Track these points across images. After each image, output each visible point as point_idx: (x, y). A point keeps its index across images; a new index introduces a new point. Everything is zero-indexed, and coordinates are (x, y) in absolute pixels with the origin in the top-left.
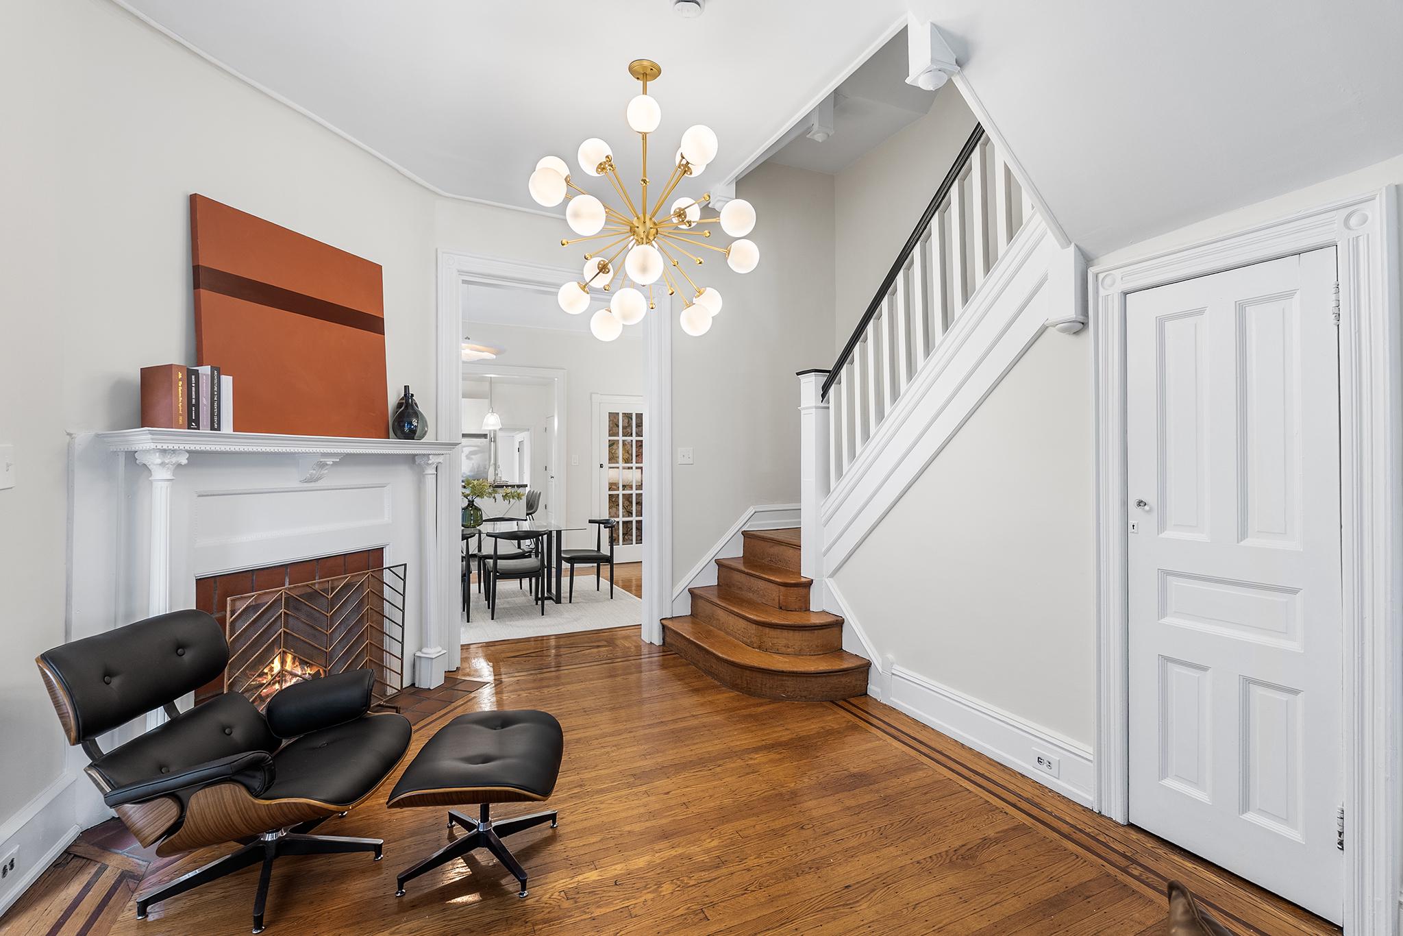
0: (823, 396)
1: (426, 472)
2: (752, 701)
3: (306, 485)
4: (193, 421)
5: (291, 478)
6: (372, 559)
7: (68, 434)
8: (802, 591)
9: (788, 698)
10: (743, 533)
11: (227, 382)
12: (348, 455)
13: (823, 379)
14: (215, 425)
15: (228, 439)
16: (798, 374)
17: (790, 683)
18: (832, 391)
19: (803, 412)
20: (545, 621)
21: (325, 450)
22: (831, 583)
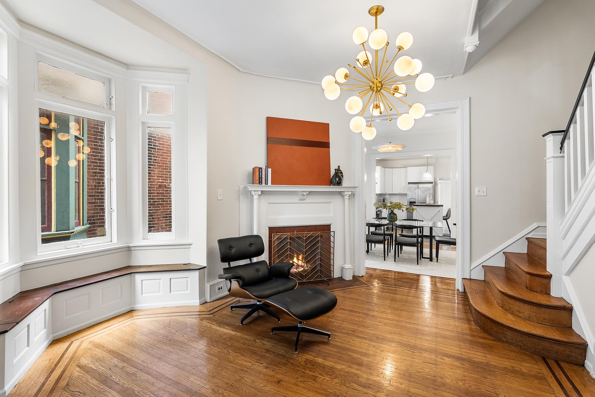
0: (561, 149)
1: (345, 198)
2: (485, 335)
3: (301, 201)
4: (260, 182)
5: (296, 199)
6: (326, 228)
7: (239, 187)
8: (545, 281)
9: (507, 342)
10: (527, 239)
11: (270, 170)
12: (311, 192)
13: (560, 137)
14: (266, 183)
15: (270, 187)
16: (544, 136)
17: (509, 333)
18: (566, 144)
19: (547, 161)
20: (418, 267)
21: (302, 190)
22: (566, 280)
